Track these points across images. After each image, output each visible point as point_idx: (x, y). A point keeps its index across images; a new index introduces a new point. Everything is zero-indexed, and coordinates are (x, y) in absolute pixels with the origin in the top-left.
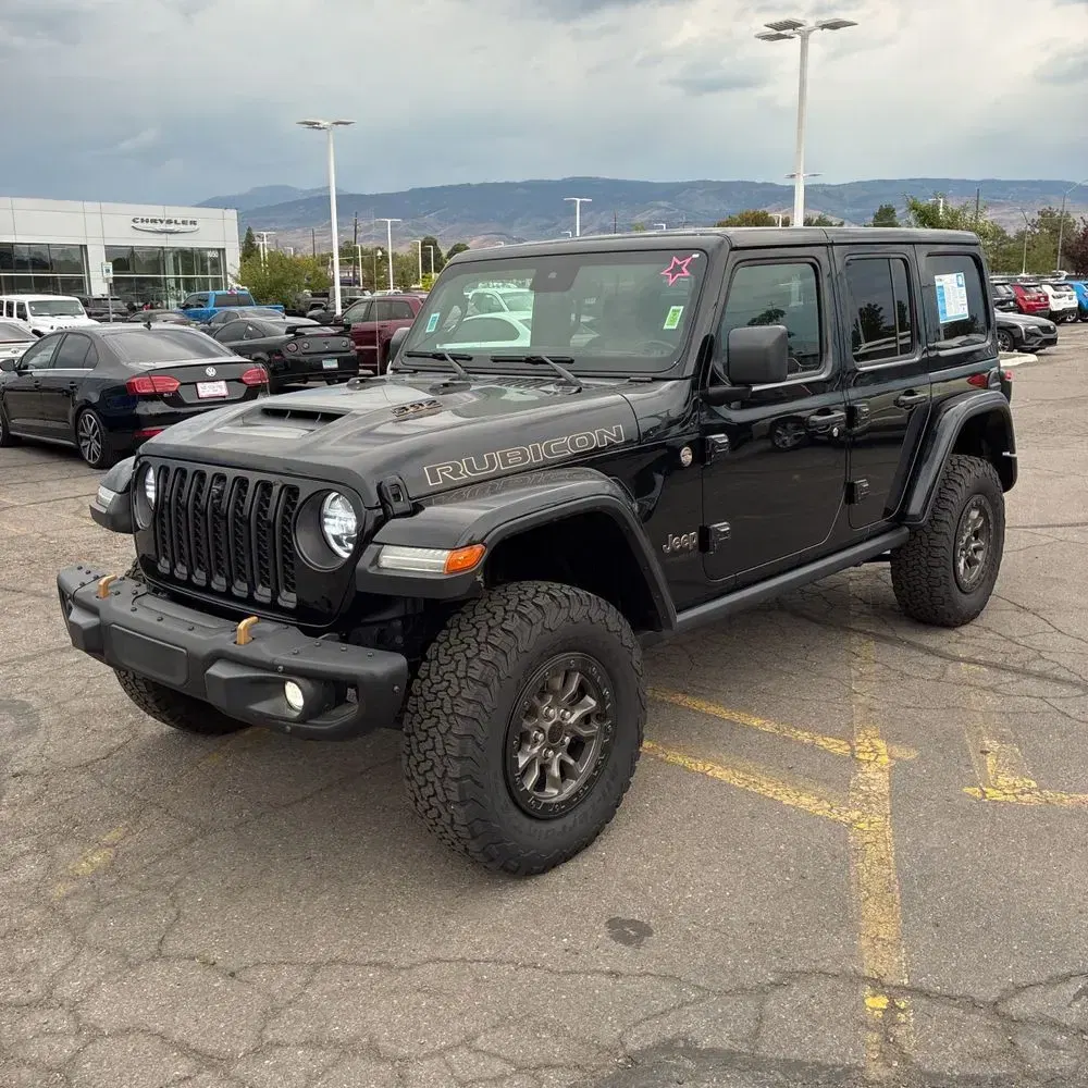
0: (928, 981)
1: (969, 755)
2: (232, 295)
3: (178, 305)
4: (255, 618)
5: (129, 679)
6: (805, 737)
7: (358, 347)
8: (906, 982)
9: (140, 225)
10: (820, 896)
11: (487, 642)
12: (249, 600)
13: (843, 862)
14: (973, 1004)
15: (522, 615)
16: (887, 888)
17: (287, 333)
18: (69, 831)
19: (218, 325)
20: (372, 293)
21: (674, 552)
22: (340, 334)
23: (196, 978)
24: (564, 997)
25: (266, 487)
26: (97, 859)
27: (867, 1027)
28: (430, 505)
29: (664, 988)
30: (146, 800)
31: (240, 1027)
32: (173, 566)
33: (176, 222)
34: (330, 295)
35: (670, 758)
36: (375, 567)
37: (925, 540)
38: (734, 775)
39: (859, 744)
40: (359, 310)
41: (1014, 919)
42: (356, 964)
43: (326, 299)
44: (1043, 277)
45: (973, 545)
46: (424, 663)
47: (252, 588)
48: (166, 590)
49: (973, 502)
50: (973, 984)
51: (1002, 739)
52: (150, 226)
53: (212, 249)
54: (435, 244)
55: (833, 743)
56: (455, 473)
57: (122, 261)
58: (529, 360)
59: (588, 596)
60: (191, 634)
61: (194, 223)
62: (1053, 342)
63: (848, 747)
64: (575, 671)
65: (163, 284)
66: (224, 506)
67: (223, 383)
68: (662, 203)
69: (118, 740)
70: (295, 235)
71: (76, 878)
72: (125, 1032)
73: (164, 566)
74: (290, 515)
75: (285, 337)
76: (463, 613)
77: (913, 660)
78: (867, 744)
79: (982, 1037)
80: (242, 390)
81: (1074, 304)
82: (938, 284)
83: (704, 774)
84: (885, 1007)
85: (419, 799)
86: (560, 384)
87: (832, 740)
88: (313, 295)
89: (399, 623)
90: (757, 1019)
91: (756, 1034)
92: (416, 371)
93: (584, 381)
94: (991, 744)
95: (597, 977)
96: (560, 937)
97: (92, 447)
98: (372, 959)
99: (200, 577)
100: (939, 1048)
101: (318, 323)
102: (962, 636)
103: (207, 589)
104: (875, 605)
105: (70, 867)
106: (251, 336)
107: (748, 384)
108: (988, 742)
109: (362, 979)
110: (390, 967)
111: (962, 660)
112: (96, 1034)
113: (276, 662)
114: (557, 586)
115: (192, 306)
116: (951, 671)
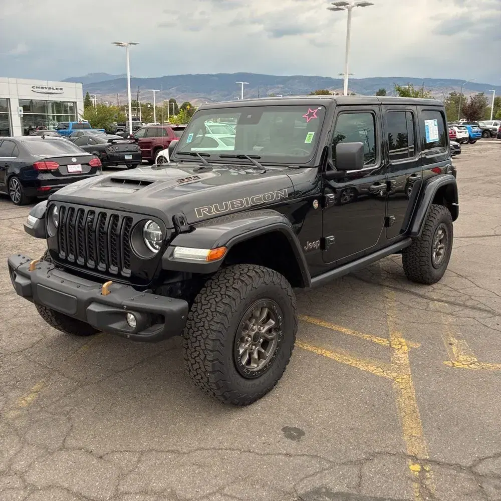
0: (437, 456)
1: (444, 346)
2: (81, 124)
3: (54, 128)
4: (111, 282)
5: (43, 310)
6: (367, 337)
7: (141, 149)
8: (428, 457)
9: (36, 90)
10: (383, 415)
11: (225, 294)
12: (107, 273)
13: (391, 398)
14: (460, 468)
15: (242, 281)
16: (414, 411)
17: (108, 142)
18: (14, 385)
19: (75, 138)
20: (146, 124)
21: (309, 250)
22: (134, 143)
23: (83, 459)
24: (265, 467)
25: (116, 217)
26: (29, 399)
27: (412, 480)
28: (198, 227)
29: (313, 462)
30: (52, 369)
31: (107, 485)
32: (67, 256)
33: (53, 89)
34: (127, 125)
35: (305, 347)
36: (172, 257)
37: (419, 245)
38: (336, 356)
39: (393, 341)
40: (142, 132)
41: (475, 425)
42: (162, 451)
43: (124, 127)
44: (452, 123)
45: (439, 246)
46: (194, 304)
47: (108, 267)
48: (62, 267)
49: (440, 226)
50: (460, 459)
51: (458, 338)
52: (40, 90)
53: (70, 102)
54: (175, 102)
55: (380, 340)
56: (210, 211)
57: (27, 106)
58: (239, 157)
59: (273, 272)
60: (78, 289)
61: (61, 89)
62: (459, 152)
63: (388, 342)
64: (265, 307)
65: (47, 117)
66: (94, 227)
67: (80, 165)
68: (280, 86)
69: (36, 339)
70: (109, 97)
71: (19, 409)
72: (49, 487)
73: (62, 255)
74: (128, 232)
75: (107, 144)
76: (213, 280)
77: (413, 300)
78: (396, 341)
79: (467, 484)
80: (88, 169)
81: (467, 135)
82: (426, 124)
83: (322, 355)
84: (419, 470)
85: (192, 370)
86: (255, 169)
87: (380, 339)
88: (119, 125)
89: (180, 284)
90: (359, 477)
91: (359, 485)
92: (182, 161)
93: (266, 168)
94: (453, 340)
95: (280, 457)
96: (260, 437)
97: (16, 195)
98: (170, 448)
99: (81, 261)
100: (447, 490)
101: (122, 138)
102: (434, 289)
103: (85, 267)
104: (393, 274)
105: (16, 403)
106: (91, 143)
107: (345, 170)
108: (452, 339)
109: (166, 459)
110: (178, 452)
111: (436, 300)
112: (34, 489)
113: (123, 304)
114: (257, 266)
115: (61, 129)
116: (431, 305)
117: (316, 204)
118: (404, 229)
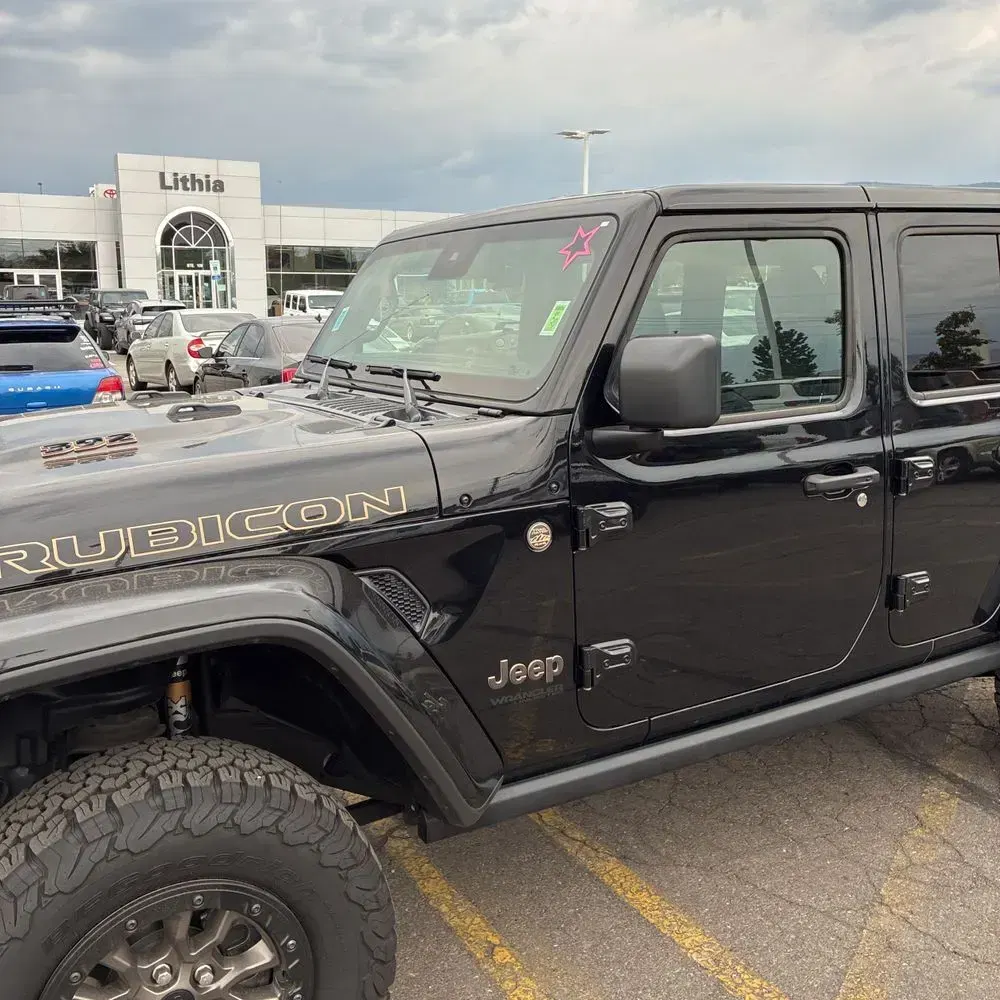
21: (513, 688)
117: (540, 536)
118: (985, 608)
